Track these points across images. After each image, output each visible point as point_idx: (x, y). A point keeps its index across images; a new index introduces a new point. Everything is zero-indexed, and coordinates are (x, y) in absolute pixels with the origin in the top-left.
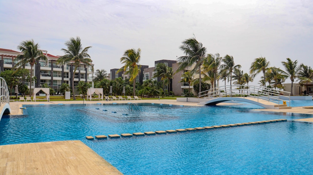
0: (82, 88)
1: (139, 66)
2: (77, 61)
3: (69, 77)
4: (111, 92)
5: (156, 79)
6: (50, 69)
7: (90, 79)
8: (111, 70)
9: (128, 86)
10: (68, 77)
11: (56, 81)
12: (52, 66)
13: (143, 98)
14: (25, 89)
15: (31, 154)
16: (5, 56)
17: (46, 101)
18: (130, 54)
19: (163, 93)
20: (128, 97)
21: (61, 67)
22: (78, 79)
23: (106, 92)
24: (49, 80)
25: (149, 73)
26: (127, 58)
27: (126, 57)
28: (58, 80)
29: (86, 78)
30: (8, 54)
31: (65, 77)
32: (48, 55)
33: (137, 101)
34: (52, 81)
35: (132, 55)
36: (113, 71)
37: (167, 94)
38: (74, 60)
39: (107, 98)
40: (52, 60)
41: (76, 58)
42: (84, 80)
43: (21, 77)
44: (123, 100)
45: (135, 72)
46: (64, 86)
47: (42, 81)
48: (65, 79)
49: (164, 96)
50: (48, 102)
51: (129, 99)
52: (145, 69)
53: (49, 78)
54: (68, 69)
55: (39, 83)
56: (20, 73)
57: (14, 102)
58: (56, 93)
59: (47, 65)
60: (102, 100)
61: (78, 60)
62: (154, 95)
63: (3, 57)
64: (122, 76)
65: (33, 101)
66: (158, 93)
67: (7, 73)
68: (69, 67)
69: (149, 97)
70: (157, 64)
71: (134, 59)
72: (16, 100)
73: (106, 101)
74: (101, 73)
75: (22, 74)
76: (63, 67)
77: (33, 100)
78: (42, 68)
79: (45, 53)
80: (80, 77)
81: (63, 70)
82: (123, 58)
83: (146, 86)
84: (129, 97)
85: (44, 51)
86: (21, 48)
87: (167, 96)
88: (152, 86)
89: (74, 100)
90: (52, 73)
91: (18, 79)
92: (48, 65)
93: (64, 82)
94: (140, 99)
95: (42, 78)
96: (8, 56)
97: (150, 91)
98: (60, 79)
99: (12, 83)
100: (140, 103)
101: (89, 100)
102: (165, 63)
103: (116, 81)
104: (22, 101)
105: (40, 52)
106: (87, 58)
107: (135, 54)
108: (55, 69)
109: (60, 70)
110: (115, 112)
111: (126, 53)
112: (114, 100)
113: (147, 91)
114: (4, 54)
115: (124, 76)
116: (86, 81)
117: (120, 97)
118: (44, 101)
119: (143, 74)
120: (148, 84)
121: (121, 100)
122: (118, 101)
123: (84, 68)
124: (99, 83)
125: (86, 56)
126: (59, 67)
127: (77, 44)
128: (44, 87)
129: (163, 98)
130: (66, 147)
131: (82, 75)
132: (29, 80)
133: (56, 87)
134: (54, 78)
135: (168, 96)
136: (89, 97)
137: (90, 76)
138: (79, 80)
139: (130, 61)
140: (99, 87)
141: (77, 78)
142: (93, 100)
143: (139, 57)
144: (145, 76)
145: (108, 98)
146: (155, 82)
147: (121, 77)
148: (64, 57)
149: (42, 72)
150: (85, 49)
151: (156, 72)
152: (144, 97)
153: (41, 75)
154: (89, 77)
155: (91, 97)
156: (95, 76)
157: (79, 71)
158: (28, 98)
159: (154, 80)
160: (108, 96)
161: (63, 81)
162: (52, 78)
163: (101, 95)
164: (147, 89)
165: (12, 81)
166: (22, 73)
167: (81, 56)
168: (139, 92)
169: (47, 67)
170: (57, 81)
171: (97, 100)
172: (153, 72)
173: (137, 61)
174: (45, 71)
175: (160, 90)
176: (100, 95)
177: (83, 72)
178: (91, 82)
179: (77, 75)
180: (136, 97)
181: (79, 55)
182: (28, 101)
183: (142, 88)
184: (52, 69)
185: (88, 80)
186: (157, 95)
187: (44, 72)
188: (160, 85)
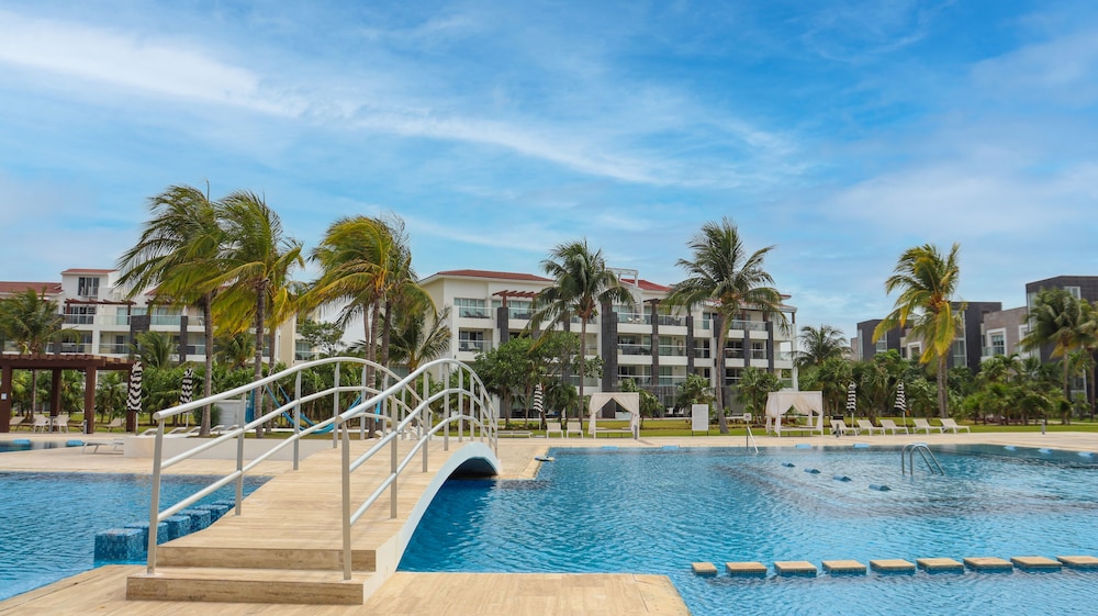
0: (754, 390)
1: (956, 306)
2: (731, 299)
3: (713, 354)
4: (852, 403)
5: (1036, 353)
6: (647, 329)
7: (783, 361)
8: (860, 326)
9: (920, 382)
10: (707, 355)
11: (669, 369)
12: (654, 321)
13: (982, 427)
14: (567, 397)
15: (480, 608)
16: (512, 294)
17: (629, 436)
18: (918, 265)
19: (1064, 407)
20: (916, 421)
21: (683, 321)
22: (743, 360)
23: (835, 406)
24: (646, 366)
25: (1004, 330)
26: (908, 280)
27: (907, 273)
28: (676, 367)
29: (770, 357)
30: (519, 289)
31: (698, 355)
32: (642, 283)
33: (954, 435)
34: (654, 369)
35: (929, 264)
36: (867, 328)
37: (1082, 409)
38: (719, 295)
39: (838, 426)
40: (652, 301)
41: (724, 289)
42: (762, 363)
43: (555, 360)
44: (898, 432)
45: (944, 328)
46: (692, 386)
47: (625, 370)
48: (699, 362)
49: (1070, 417)
50: (633, 440)
51: (923, 431)
52: (986, 316)
53: (646, 360)
54: (706, 327)
55: (613, 376)
56: (552, 344)
57: (530, 439)
58: (671, 411)
59: (637, 316)
60: (819, 433)
61: (734, 296)
62: (1026, 412)
63: (508, 298)
64: (902, 346)
65: (587, 436)
66: (1044, 404)
67: (514, 348)
68: (711, 321)
69: (1004, 423)
70: (1034, 296)
71: (937, 281)
72: (537, 431)
73: (835, 436)
74: (822, 335)
75: (557, 349)
76: (689, 322)
77: (589, 433)
78: (622, 328)
79: (632, 278)
80: (748, 353)
81: (691, 330)
82: (894, 281)
83: (992, 378)
84: (921, 423)
85: (629, 272)
86: (550, 267)
87: (1082, 418)
88: (1018, 379)
89: (724, 432)
90: (654, 345)
91: (545, 364)
92: (643, 318)
93: (696, 371)
94: (964, 431)
95: (624, 359)
96: (521, 294)
97: (1008, 397)
98: (682, 361)
99: (530, 380)
100: (966, 446)
101: (774, 434)
102: (1070, 289)
103: (876, 366)
104: (553, 435)
105: (608, 277)
106: (761, 285)
107: (937, 262)
108: (664, 330)
109: (682, 331)
110: (845, 479)
111: (905, 258)
112: (865, 432)
113: (996, 401)
114: (511, 289)
115: (909, 344)
116: (771, 368)
117: (888, 423)
118: (622, 436)
119: (983, 333)
120: (1000, 374)
121: (889, 432)
122: (880, 436)
123: (761, 323)
124: (813, 374)
125: (759, 280)
126: (678, 323)
127: (726, 241)
128: (626, 389)
129: (1065, 426)
130: (599, 597)
131: (758, 345)
132: (582, 368)
133: (670, 389)
134: (664, 360)
135: (1087, 417)
136: (774, 420)
137: (785, 348)
138: (747, 364)
139: (921, 288)
140: (813, 388)
141: (739, 355)
142: (789, 435)
143: (955, 271)
144: (989, 343)
145: (843, 427)
146: (1030, 364)
147: (895, 351)
148: (686, 288)
149: (624, 340)
150: (755, 256)
151: (1033, 324)
152: (985, 422)
153: (620, 351)
154: (780, 353)
155: (778, 422)
156: (803, 348)
157: (747, 334)
158: (573, 426)
159: (1026, 356)
160: (841, 418)
161: (691, 368)
162: (656, 360)
163: (815, 414)
164: (999, 392)
165: (531, 371)
166: (557, 346)
167: (741, 282)
168: (967, 402)
169: (639, 322)
170: (674, 371)
171: (802, 435)
172: (1021, 327)
173: (947, 289)
174: (634, 338)
175: (1055, 395)
176: (811, 416)
177: (759, 334)
178: (787, 372)
179: (739, 348)
180: (949, 423)
181: (733, 277)
182: (572, 435)
183: (979, 387)
184: (655, 330)
185: (778, 364)
186: (1039, 416)
187: (629, 340)
188: (1049, 374)
